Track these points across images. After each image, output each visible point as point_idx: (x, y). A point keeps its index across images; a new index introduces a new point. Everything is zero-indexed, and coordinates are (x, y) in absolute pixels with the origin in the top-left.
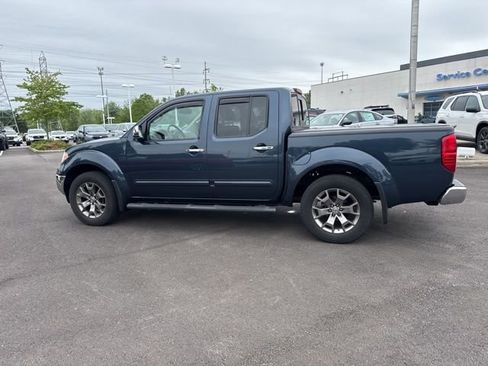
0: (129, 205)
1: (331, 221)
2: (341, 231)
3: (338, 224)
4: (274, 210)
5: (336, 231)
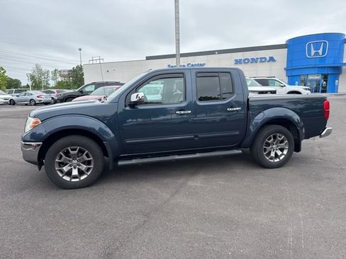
0: (120, 163)
1: (273, 154)
2: (278, 160)
3: (277, 156)
4: (241, 152)
5: (275, 161)
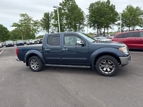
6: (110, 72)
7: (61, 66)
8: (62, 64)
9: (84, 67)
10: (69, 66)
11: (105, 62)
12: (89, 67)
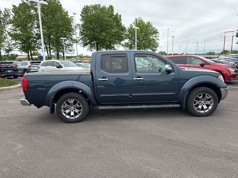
6: (206, 109)
7: (129, 107)
8: (132, 105)
9: (170, 106)
10: (144, 106)
11: (202, 96)
12: (179, 105)
